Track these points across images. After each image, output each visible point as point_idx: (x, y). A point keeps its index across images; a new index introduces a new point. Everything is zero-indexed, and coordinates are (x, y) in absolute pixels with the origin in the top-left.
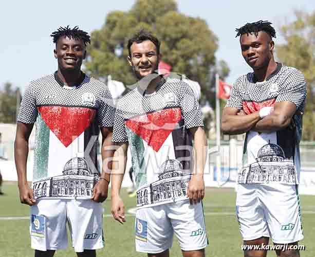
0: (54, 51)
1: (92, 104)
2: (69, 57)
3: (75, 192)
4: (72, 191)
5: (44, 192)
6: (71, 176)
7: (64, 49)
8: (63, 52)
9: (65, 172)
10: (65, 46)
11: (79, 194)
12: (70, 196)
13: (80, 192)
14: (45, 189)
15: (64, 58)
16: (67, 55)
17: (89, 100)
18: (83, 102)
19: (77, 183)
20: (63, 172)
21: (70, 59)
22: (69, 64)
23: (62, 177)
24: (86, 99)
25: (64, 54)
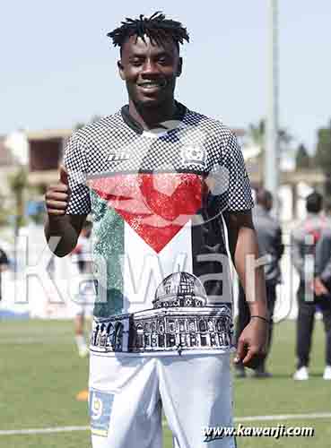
0: (119, 64)
1: (201, 166)
2: (147, 81)
3: (178, 342)
4: (172, 340)
5: (117, 342)
6: (170, 309)
7: (137, 65)
8: (135, 70)
9: (157, 303)
10: (136, 59)
11: (187, 345)
12: (168, 348)
13: (188, 340)
14: (121, 336)
15: (139, 82)
16: (144, 76)
17: (195, 158)
18: (182, 161)
19: (182, 323)
20: (153, 302)
21: (150, 84)
22: (147, 95)
23: (152, 313)
24: (189, 156)
25: (138, 75)
